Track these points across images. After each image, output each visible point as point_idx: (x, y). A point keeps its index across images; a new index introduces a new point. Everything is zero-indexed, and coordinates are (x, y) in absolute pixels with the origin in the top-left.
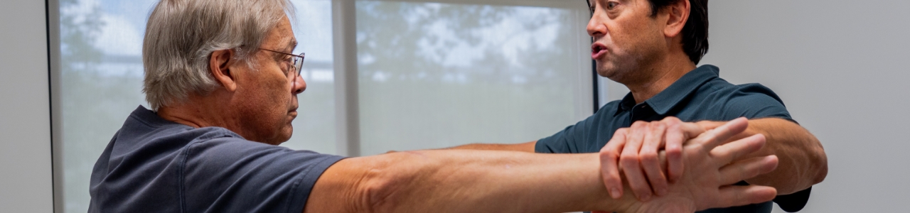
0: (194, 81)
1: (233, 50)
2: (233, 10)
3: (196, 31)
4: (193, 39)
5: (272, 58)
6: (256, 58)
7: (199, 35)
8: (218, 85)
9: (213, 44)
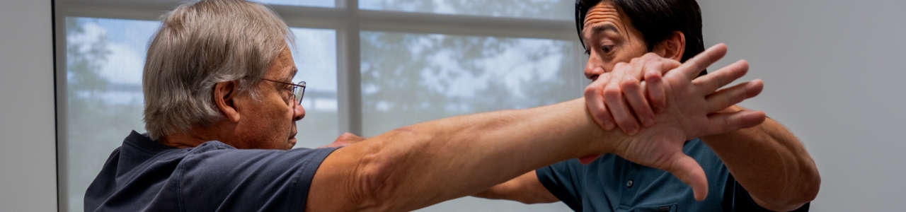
0: (198, 112)
1: (237, 81)
2: (236, 41)
3: (200, 63)
4: (197, 71)
5: (274, 88)
6: (260, 89)
7: (203, 67)
8: (222, 116)
9: (216, 75)
